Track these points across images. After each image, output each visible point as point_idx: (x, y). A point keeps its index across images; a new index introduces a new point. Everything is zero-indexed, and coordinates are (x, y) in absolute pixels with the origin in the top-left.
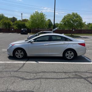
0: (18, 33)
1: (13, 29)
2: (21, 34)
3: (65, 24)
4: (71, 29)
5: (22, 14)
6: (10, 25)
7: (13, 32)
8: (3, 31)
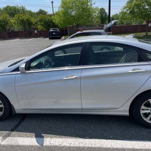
0: (45, 37)
1: (36, 32)
2: (50, 39)
3: (132, 12)
4: (145, 23)
5: (52, 2)
6: (30, 24)
7: (36, 36)
8: (20, 35)
